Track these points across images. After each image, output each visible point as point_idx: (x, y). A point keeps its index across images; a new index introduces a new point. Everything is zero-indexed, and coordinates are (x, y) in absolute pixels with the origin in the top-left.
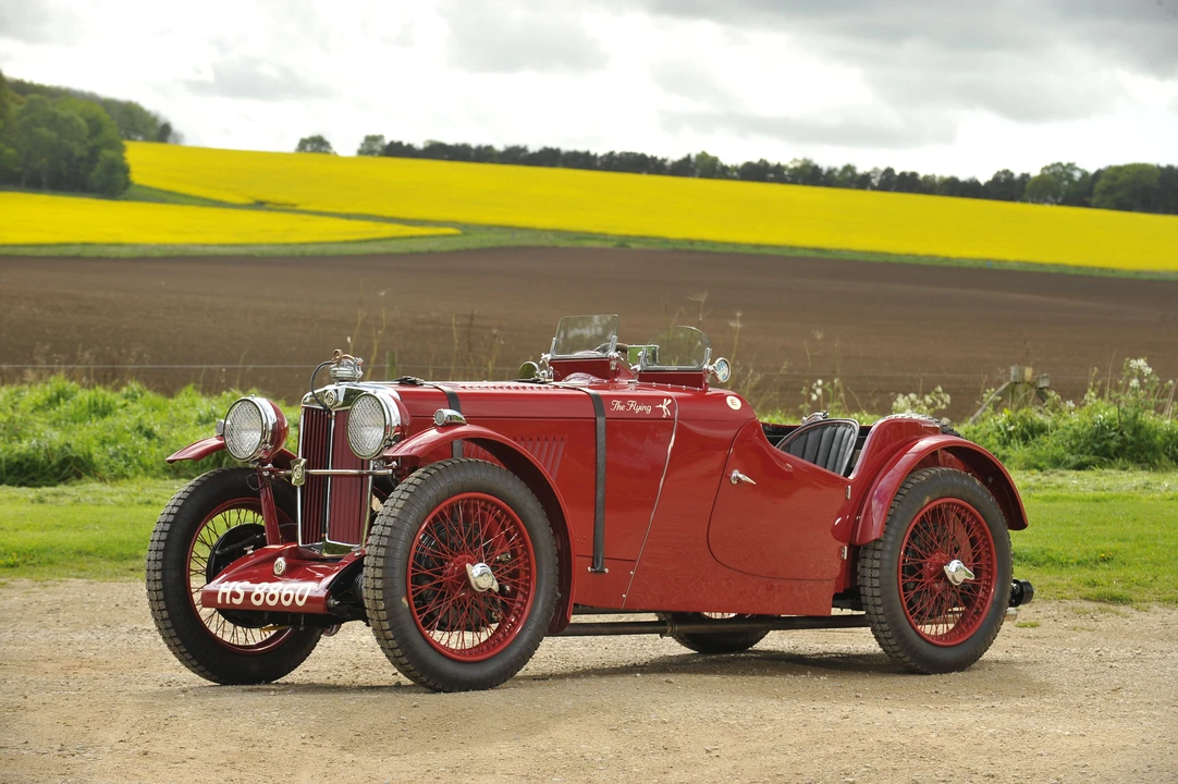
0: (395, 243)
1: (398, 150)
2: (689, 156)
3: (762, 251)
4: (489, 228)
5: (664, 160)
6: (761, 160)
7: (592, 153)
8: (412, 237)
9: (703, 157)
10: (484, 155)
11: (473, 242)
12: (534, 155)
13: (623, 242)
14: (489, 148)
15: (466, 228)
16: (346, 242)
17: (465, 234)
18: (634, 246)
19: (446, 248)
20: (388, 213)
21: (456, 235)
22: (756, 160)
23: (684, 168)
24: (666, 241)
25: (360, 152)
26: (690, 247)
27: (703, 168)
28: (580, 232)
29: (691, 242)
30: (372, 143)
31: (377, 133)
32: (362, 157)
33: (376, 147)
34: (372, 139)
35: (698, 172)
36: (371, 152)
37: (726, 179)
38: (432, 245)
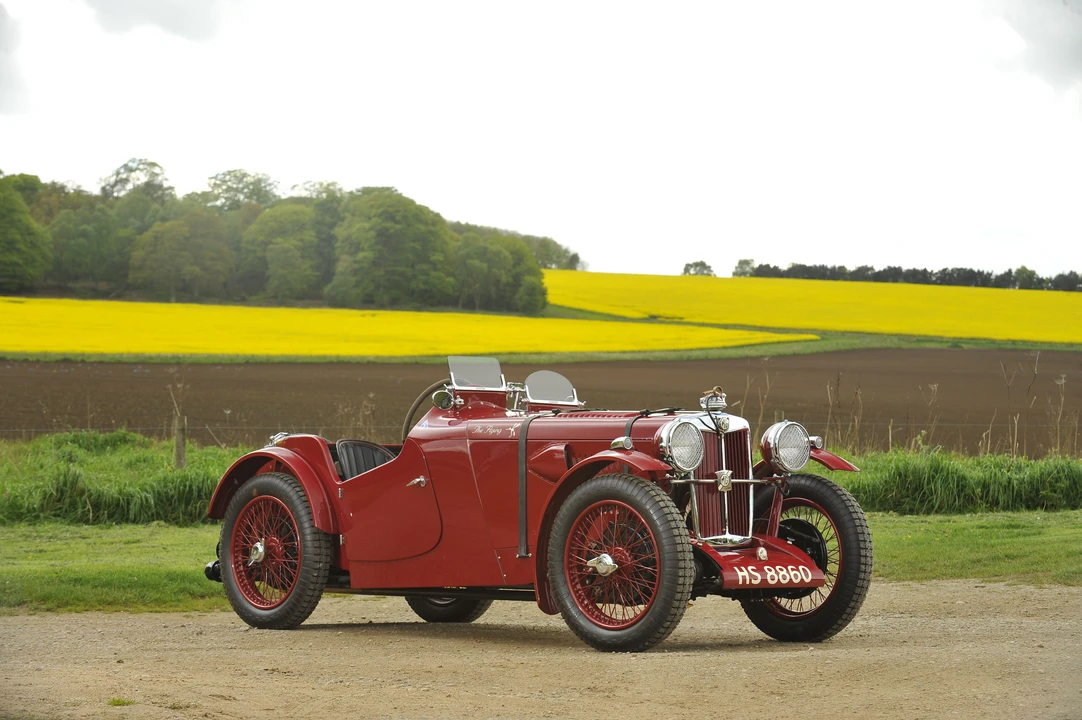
0: (765, 347)
1: (766, 272)
2: (1010, 271)
3: (1074, 349)
4: (844, 334)
5: (990, 275)
6: (1071, 272)
7: (929, 270)
8: (779, 343)
9: (1023, 271)
10: (838, 274)
11: (831, 345)
12: (879, 272)
13: (956, 343)
14: (842, 268)
15: (825, 334)
16: (725, 348)
17: (823, 339)
18: (965, 346)
19: (808, 351)
20: (759, 323)
21: (816, 340)
22: (1067, 272)
23: (1005, 281)
24: (993, 341)
25: (735, 274)
26: (1013, 347)
27: (1025, 280)
28: (919, 336)
29: (1014, 342)
30: (744, 266)
31: (748, 258)
32: (736, 277)
33: (748, 269)
34: (744, 263)
35: (1018, 284)
36: (744, 274)
37: (1042, 289)
38: (796, 349)
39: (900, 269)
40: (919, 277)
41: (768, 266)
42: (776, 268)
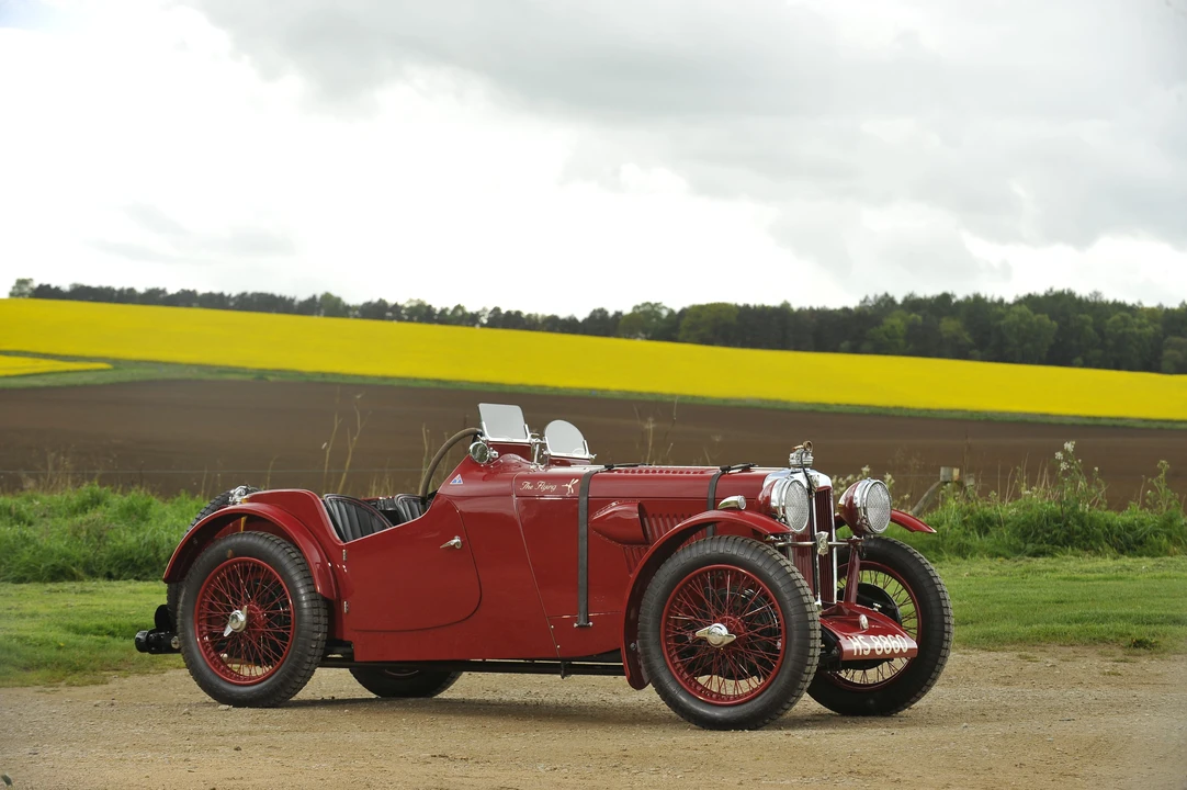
0: (52, 377)
1: (45, 292)
2: (314, 297)
3: (389, 383)
4: (138, 363)
5: (292, 300)
6: (381, 300)
7: (226, 294)
8: (68, 372)
9: (327, 297)
10: (127, 297)
11: (126, 375)
12: (172, 296)
13: (261, 375)
14: (131, 290)
15: (117, 363)
16: (7, 377)
17: (116, 368)
18: (271, 378)
19: (100, 382)
20: (43, 349)
21: (108, 370)
22: (375, 300)
23: (311, 307)
24: (301, 374)
25: (12, 294)
26: (322, 380)
27: (328, 307)
28: (220, 367)
29: (324, 375)
30: (23, 286)
31: (26, 277)
32: (14, 299)
33: (26, 289)
34: (22, 283)
35: (323, 311)
36: (21, 294)
37: (348, 316)
38: (88, 379)
39: (194, 293)
40: (215, 301)
41: (48, 286)
42: (57, 289)
